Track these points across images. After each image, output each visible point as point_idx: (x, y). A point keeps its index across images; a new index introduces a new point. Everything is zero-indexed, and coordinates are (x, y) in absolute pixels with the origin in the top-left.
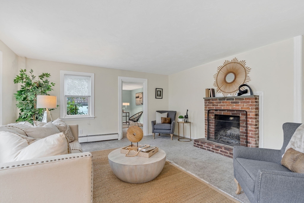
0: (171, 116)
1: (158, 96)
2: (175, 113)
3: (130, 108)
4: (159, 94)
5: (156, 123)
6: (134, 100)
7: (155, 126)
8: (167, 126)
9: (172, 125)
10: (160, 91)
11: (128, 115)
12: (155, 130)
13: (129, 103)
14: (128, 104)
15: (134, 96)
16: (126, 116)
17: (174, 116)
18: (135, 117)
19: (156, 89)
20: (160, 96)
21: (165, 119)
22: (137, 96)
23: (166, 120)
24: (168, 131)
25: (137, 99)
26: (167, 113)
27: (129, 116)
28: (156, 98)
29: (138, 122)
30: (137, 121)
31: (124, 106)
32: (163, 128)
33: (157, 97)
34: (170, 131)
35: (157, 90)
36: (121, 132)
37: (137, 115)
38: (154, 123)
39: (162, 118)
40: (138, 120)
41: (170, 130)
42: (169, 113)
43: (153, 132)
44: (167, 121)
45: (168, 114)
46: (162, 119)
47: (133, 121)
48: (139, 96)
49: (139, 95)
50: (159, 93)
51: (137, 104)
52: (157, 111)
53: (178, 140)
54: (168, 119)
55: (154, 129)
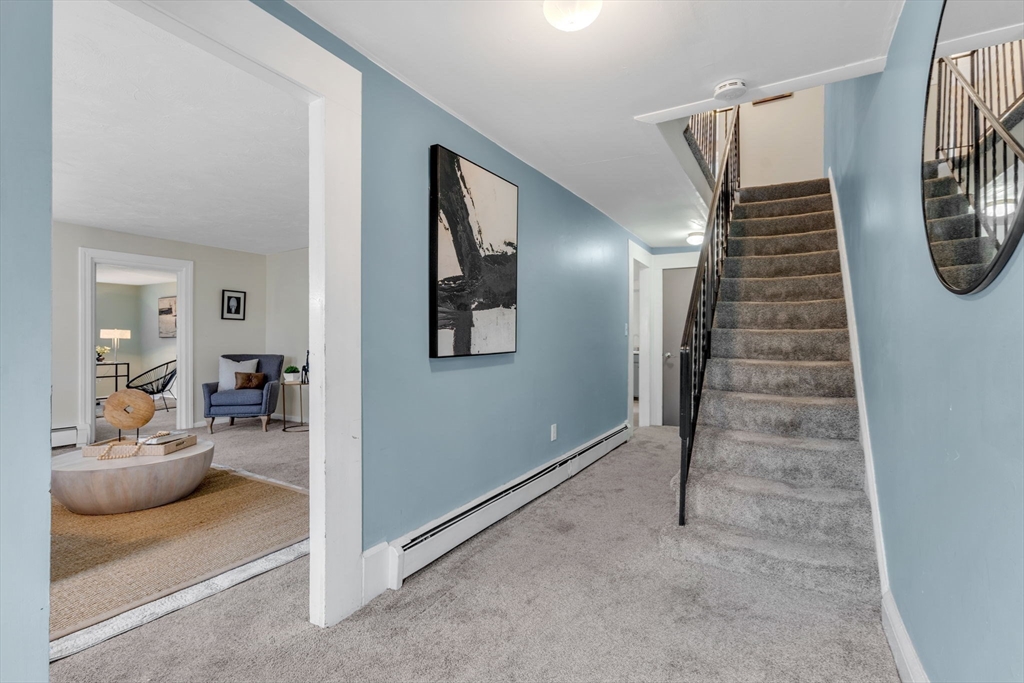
0: (266, 370)
1: (229, 311)
2: (281, 359)
3: (138, 346)
4: (233, 306)
5: (219, 389)
6: (153, 320)
7: (214, 397)
8: (252, 395)
9: (265, 392)
10: (238, 299)
11: (122, 370)
12: (212, 409)
13: (129, 332)
14: (127, 334)
15: (154, 306)
16: (116, 377)
17: (276, 368)
18: (152, 376)
19: (224, 291)
20: (237, 311)
21: (248, 377)
22: (165, 305)
23: (250, 380)
24: (255, 409)
25: (164, 317)
26: (255, 361)
27: (128, 376)
28: (222, 318)
29: (166, 394)
30: (163, 390)
31: (109, 342)
32: (239, 401)
33: (226, 315)
34: (258, 407)
35: (227, 294)
36: (89, 421)
37: (162, 372)
38: (212, 389)
39: (236, 373)
40: (165, 386)
41: (261, 404)
42: (262, 361)
43: (208, 414)
44: (255, 382)
45: (259, 364)
46: (238, 376)
47: (144, 390)
48: (171, 309)
49: (172, 303)
50: (233, 303)
51: (162, 335)
52: (224, 356)
53: (284, 430)
54: (256, 377)
55: (211, 406)
